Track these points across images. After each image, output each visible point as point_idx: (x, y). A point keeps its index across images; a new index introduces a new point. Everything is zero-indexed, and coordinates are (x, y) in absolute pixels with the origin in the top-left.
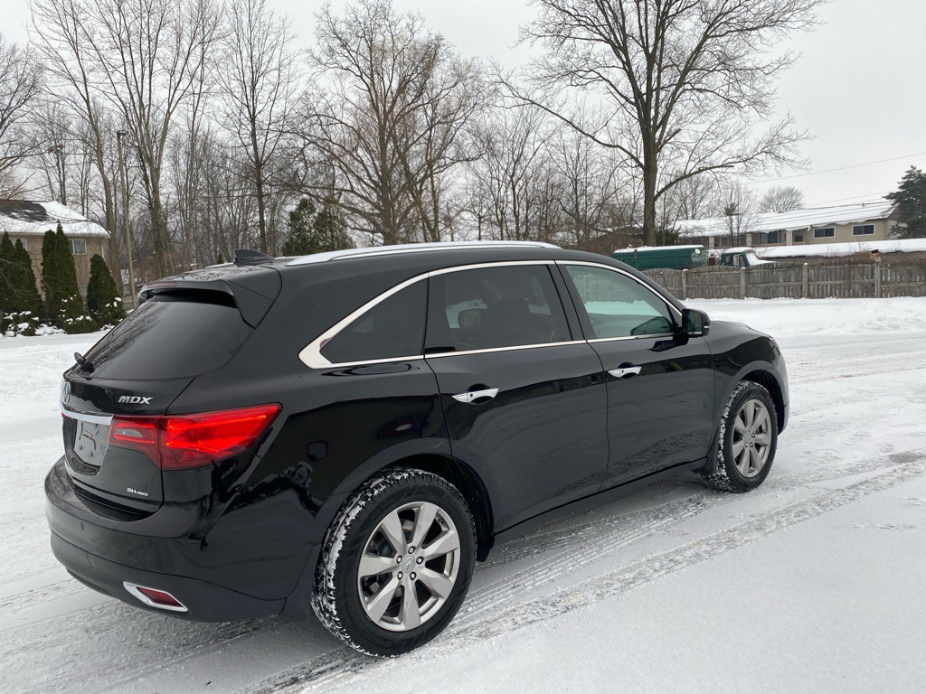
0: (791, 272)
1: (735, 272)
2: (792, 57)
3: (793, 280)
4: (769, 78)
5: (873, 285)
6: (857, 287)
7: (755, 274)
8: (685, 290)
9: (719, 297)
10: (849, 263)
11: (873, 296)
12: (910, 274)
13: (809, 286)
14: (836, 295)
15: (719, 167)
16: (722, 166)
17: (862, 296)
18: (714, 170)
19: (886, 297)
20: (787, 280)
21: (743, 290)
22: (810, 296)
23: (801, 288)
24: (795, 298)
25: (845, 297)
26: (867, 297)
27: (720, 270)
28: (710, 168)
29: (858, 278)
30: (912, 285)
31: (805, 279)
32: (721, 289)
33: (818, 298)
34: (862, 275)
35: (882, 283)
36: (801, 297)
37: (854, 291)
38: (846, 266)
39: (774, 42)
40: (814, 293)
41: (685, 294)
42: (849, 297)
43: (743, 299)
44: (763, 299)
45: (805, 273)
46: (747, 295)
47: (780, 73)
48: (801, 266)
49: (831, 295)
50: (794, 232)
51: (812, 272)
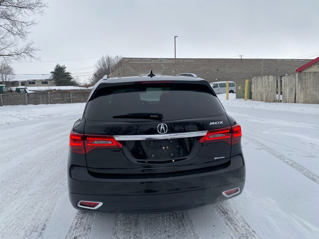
0: (44, 95)
1: (23, 95)
2: (36, 22)
3: (45, 98)
4: (28, 27)
5: (70, 99)
6: (65, 100)
7: (31, 96)
8: (2, 102)
9: (17, 104)
10: (62, 92)
11: (71, 103)
12: (80, 96)
13: (50, 100)
14: (59, 103)
15: (7, 55)
16: (8, 55)
17: (67, 103)
18: (4, 56)
19: (74, 103)
20: (43, 98)
21: (27, 102)
22: (51, 103)
23: (48, 101)
24: (46, 104)
25: (62, 103)
26: (69, 103)
27: (17, 94)
28: (2, 56)
29: (65, 97)
30: (81, 99)
31: (49, 98)
32: (17, 102)
33: (54, 104)
34: (67, 96)
35: (72, 99)
36: (48, 104)
37: (65, 102)
38: (62, 93)
39: (30, 15)
40: (52, 102)
41: (2, 104)
42: (63, 103)
43: (27, 105)
44: (35, 105)
45: (49, 96)
46: (29, 103)
47: (32, 26)
48: (47, 93)
49: (58, 103)
50: (21, 82)
51: (51, 95)
